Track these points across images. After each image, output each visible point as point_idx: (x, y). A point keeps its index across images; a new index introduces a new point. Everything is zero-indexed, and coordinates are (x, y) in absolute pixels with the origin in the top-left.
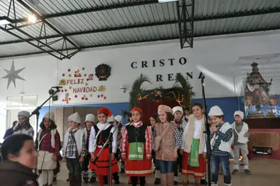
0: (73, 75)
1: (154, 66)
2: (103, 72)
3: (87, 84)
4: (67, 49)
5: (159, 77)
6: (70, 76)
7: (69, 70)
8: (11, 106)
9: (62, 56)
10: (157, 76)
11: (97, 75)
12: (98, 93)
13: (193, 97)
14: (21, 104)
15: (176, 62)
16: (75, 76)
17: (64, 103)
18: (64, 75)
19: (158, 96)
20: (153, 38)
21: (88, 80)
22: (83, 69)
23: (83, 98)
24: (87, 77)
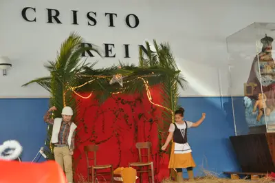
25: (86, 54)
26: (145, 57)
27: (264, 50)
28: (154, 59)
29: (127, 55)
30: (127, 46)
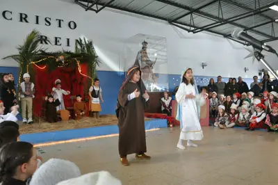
1: (37, 23)
19: (60, 62)
25: (43, 42)
26: (79, 47)
27: (143, 48)
28: (84, 49)
29: (68, 45)
30: (68, 40)
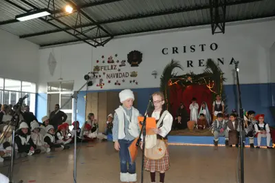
0: (106, 62)
1: (185, 51)
2: (135, 58)
3: (119, 70)
4: (100, 37)
5: (190, 62)
6: (104, 62)
7: (103, 57)
8: (51, 91)
9: (96, 44)
10: (188, 62)
11: (129, 61)
12: (130, 78)
13: (225, 83)
14: (60, 89)
15: (207, 48)
16: (109, 62)
17: (99, 88)
18: (98, 61)
19: (189, 82)
20: (184, 23)
21: (120, 66)
22: (116, 55)
23: (116, 84)
24: (120, 63)
25: (190, 66)
